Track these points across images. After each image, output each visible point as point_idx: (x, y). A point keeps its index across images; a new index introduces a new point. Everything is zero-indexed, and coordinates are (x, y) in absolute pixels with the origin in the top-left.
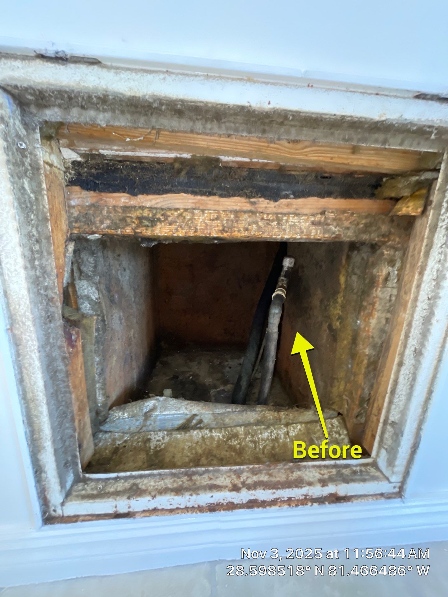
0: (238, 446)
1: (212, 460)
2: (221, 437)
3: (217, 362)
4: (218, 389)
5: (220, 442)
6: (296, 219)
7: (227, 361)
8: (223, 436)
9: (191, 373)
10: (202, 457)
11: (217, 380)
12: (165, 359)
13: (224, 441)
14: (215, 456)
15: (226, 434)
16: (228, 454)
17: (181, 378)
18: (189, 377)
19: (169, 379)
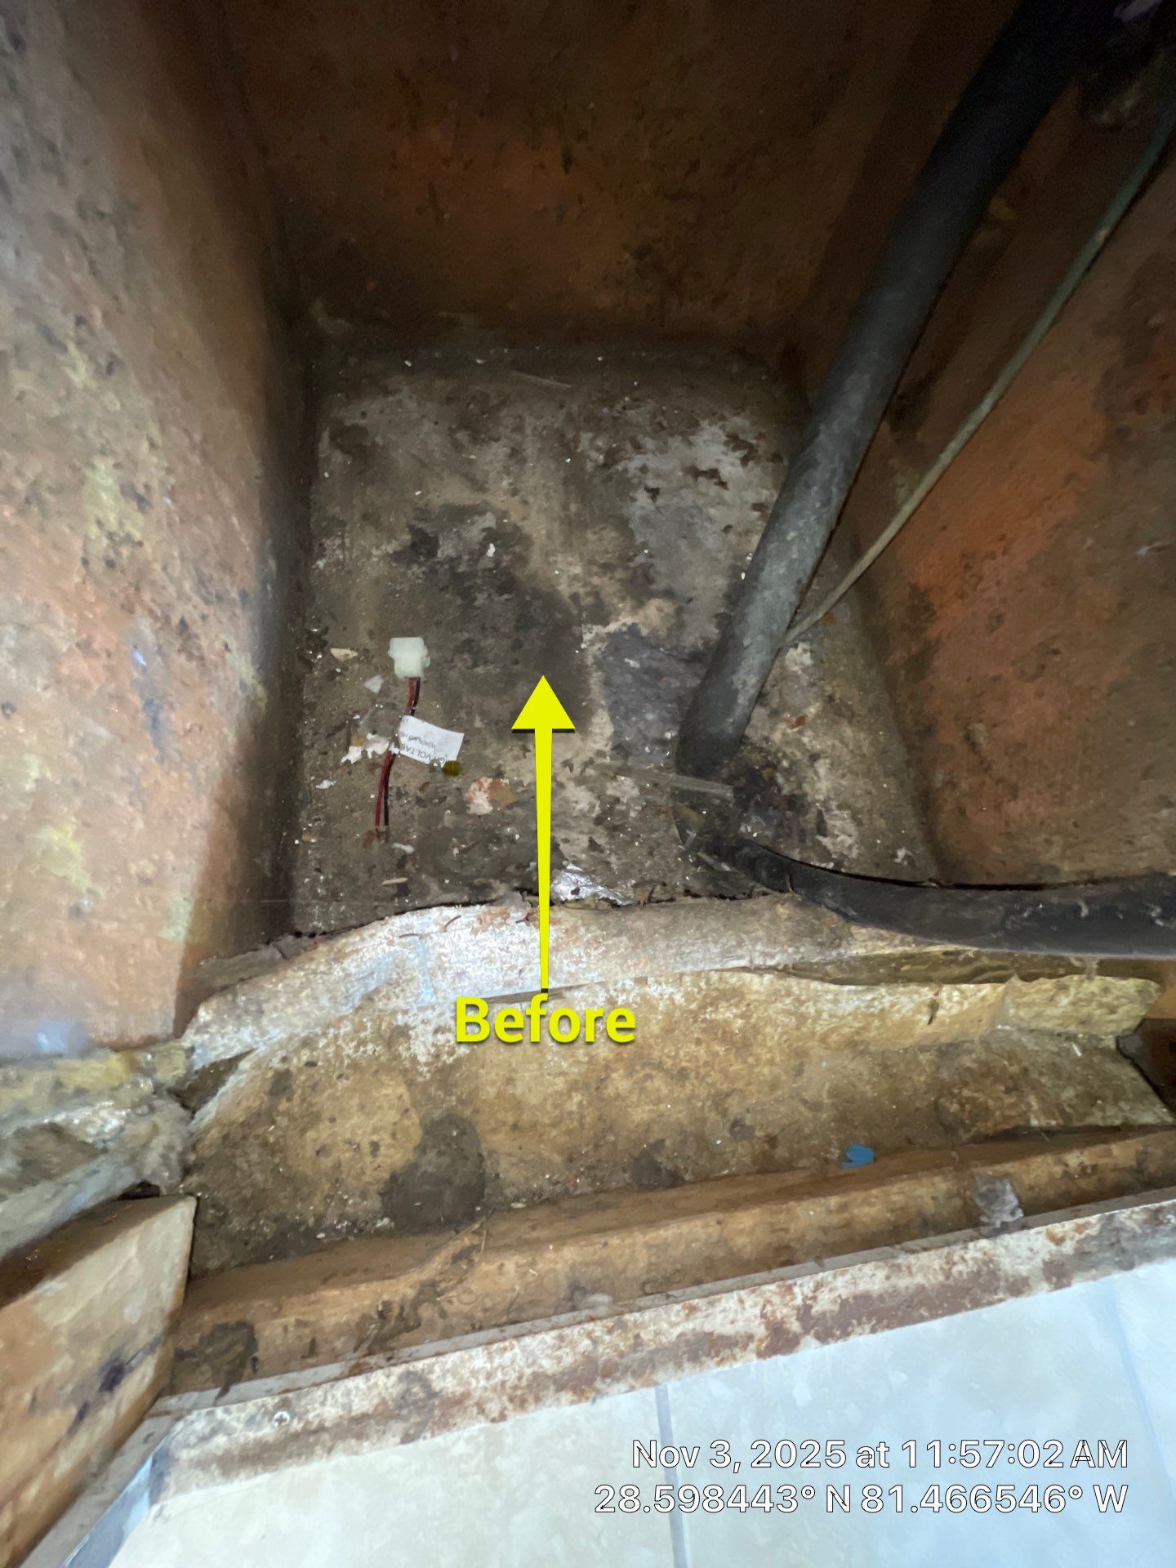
0: (740, 1022)
1: (649, 1077)
2: (679, 998)
3: (592, 447)
4: (613, 627)
5: (678, 1014)
7: (638, 448)
8: (689, 998)
9: (489, 521)
10: (616, 1070)
11: (606, 568)
12: (351, 416)
13: (692, 1012)
14: (659, 1066)
15: (700, 989)
16: (702, 1052)
17: (446, 549)
18: (485, 548)
19: (397, 557)
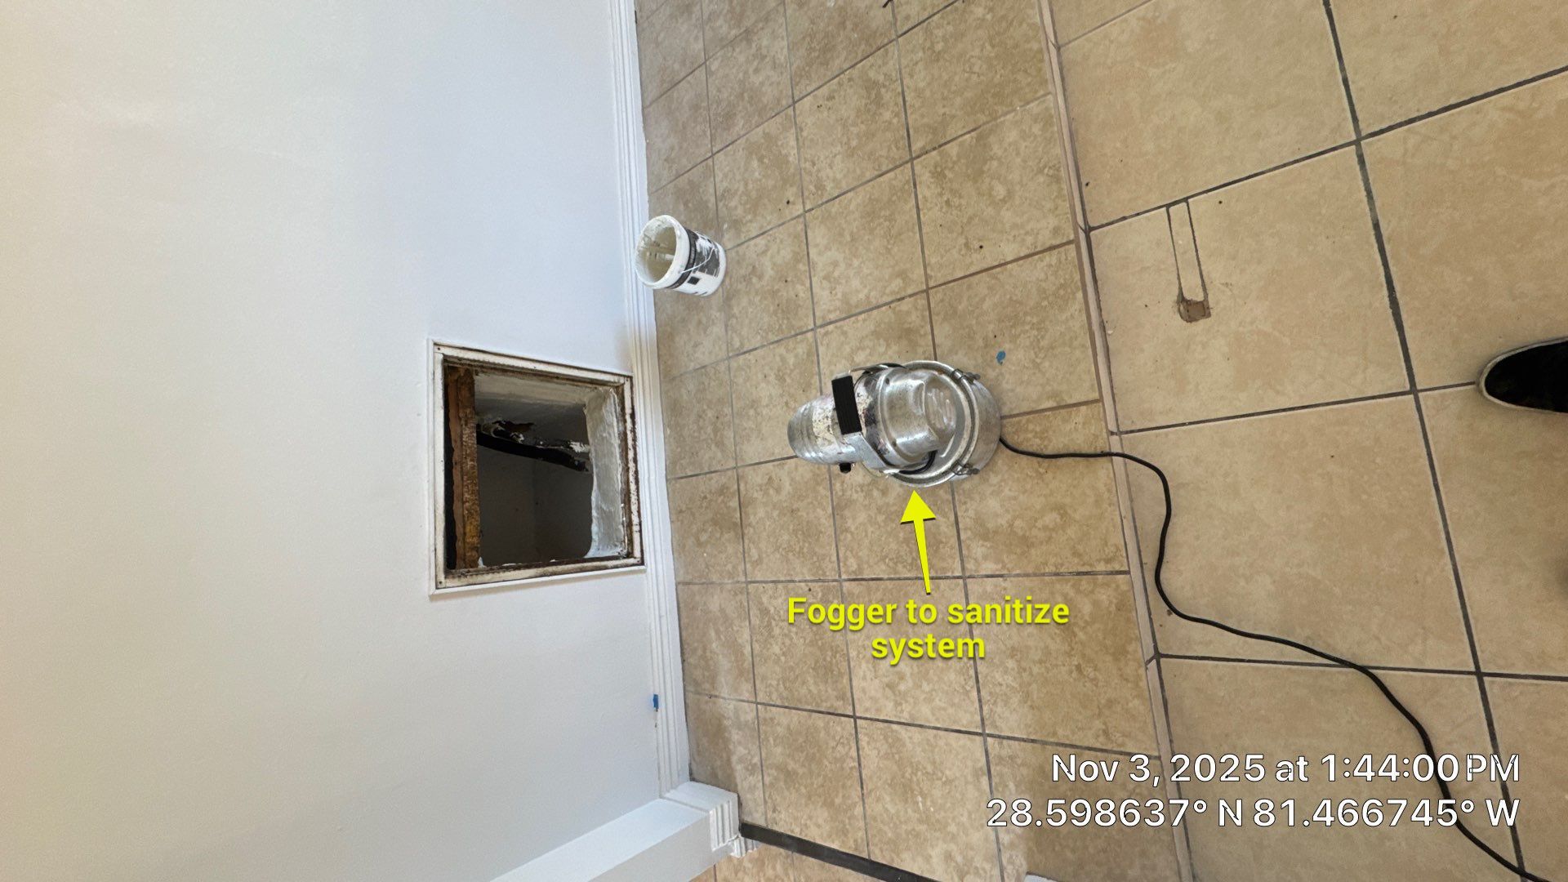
6: (465, 436)
